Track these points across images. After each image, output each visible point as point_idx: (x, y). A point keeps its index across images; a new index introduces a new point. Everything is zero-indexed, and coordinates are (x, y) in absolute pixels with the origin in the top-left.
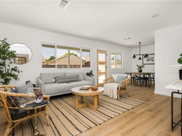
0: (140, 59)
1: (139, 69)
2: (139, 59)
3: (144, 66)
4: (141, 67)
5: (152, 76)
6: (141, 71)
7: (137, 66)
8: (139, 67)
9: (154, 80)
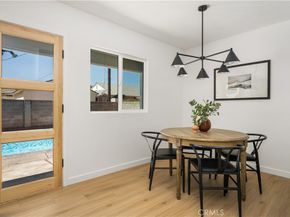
0: (203, 74)
1: (199, 117)
2: (198, 77)
3: (219, 105)
4: (206, 109)
5: (249, 149)
6: (204, 127)
7: (192, 103)
8: (199, 107)
9: (258, 166)
